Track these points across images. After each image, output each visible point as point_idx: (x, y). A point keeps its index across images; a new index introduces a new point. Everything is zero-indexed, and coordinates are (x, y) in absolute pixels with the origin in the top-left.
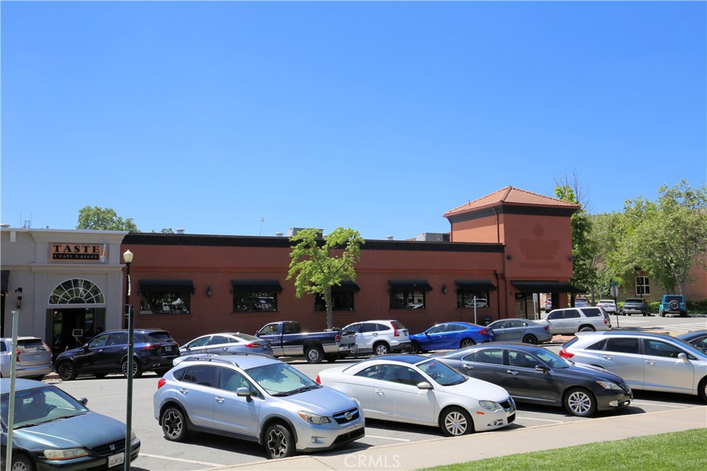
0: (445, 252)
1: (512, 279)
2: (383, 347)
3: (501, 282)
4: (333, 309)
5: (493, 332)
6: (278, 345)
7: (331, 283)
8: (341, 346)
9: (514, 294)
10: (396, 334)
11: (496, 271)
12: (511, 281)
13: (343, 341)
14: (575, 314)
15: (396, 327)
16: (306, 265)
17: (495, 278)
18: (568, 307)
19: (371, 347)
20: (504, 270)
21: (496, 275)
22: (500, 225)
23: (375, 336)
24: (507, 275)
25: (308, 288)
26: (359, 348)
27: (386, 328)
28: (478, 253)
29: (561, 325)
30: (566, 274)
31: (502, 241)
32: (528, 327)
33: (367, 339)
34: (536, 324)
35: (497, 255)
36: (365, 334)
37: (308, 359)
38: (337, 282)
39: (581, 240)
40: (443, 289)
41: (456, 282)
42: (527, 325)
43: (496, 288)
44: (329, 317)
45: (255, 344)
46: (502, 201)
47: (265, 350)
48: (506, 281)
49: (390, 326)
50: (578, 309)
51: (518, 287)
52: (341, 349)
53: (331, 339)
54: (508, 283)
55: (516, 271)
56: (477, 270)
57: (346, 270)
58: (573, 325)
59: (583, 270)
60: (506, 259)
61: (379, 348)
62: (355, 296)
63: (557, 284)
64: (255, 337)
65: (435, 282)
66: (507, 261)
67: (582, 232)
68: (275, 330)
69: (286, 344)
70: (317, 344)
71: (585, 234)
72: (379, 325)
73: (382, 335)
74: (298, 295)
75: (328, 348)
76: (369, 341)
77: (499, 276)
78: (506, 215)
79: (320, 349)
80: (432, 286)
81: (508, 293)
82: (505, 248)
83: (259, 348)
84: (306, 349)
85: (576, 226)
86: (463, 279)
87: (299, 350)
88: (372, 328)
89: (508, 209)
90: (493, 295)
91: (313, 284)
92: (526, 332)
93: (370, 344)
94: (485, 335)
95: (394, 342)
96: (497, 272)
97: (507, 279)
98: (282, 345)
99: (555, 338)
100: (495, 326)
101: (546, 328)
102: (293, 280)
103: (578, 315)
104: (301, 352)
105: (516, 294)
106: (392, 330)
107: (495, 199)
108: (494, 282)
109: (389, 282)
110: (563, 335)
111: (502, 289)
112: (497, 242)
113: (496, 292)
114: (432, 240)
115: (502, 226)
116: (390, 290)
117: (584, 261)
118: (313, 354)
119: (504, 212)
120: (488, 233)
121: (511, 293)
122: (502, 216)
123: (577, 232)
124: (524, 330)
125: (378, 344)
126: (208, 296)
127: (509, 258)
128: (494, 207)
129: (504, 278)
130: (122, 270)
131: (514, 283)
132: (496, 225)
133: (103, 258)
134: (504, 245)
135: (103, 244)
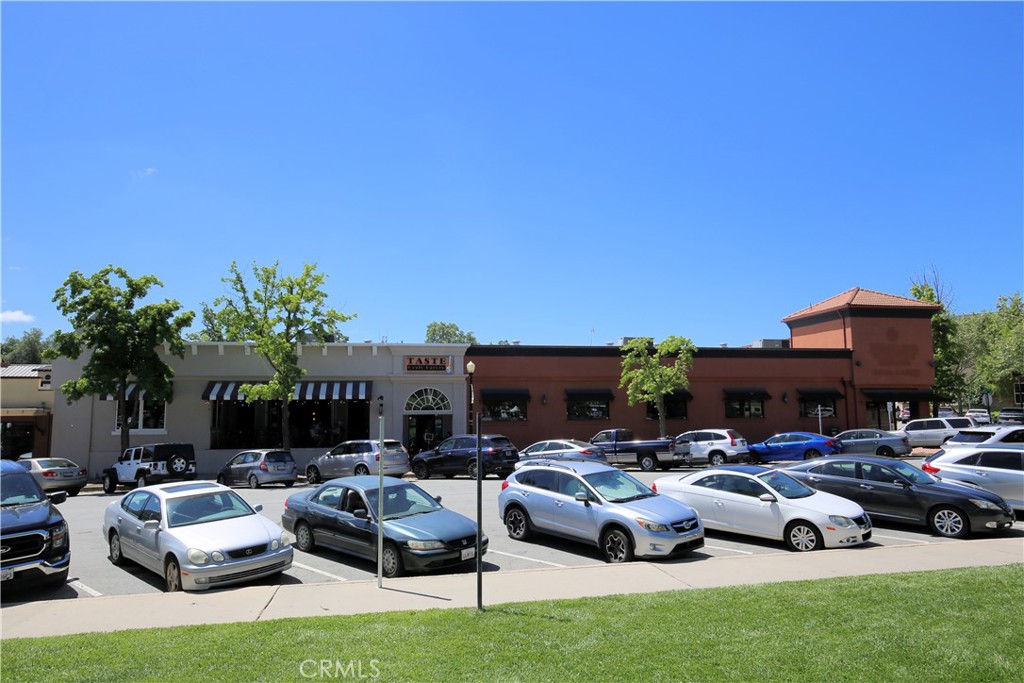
0: (786, 359)
1: (862, 387)
2: (719, 457)
3: (850, 390)
4: (666, 418)
5: (842, 444)
6: (611, 452)
7: (663, 392)
8: (676, 454)
9: (864, 403)
10: (733, 444)
11: (843, 378)
12: (861, 390)
13: (677, 450)
14: (939, 425)
15: (733, 437)
16: (638, 374)
17: (842, 386)
18: (930, 417)
19: (707, 456)
20: (853, 377)
21: (844, 382)
22: (847, 329)
23: (711, 446)
24: (856, 382)
25: (640, 396)
26: (694, 456)
27: (722, 437)
29: (922, 436)
30: (927, 380)
31: (850, 346)
32: (883, 438)
33: (704, 448)
34: (891, 435)
35: (844, 362)
36: (700, 443)
37: (642, 467)
38: (669, 390)
39: (944, 343)
40: (783, 398)
41: (797, 390)
42: (881, 436)
43: (844, 397)
44: (662, 426)
45: (589, 450)
46: (848, 304)
47: (599, 457)
48: (854, 389)
49: (727, 435)
50: (943, 419)
52: (676, 458)
53: (665, 448)
54: (857, 391)
55: (864, 378)
56: (820, 376)
57: (678, 378)
58: (937, 436)
59: (947, 376)
61: (715, 458)
62: (688, 403)
63: (916, 391)
64: (589, 443)
65: (774, 389)
66: (855, 367)
67: (945, 334)
68: (608, 437)
69: (620, 452)
70: (650, 452)
71: (949, 336)
72: (714, 434)
73: (718, 445)
74: (630, 403)
75: (662, 457)
76: (704, 450)
79: (654, 458)
80: (770, 393)
81: (858, 402)
82: (854, 354)
83: (595, 455)
84: (640, 457)
85: (938, 328)
86: (805, 386)
87: (633, 458)
88: (707, 437)
89: (854, 313)
90: (840, 404)
91: (644, 393)
92: (880, 444)
93: (705, 454)
94: (832, 446)
95: (731, 452)
96: (845, 379)
97: (856, 387)
98: (616, 452)
99: (915, 451)
100: (843, 437)
101: (904, 440)
102: (625, 388)
103: (943, 426)
104: (635, 460)
105: (867, 403)
106: (729, 440)
107: (840, 301)
108: (841, 390)
109: (724, 391)
110: (924, 447)
111: (850, 398)
112: (843, 347)
113: (843, 400)
114: (770, 346)
115: (849, 330)
116: (725, 399)
117: (949, 366)
118: (647, 462)
119: (851, 316)
120: (834, 338)
121: (861, 402)
122: (848, 320)
123: (939, 335)
124: (878, 441)
125: (714, 453)
126: (544, 404)
127: (858, 364)
128: (839, 310)
129: (852, 386)
130: (466, 380)
131: (865, 391)
132: (842, 329)
133: (449, 369)
134: (852, 351)
135: (449, 356)
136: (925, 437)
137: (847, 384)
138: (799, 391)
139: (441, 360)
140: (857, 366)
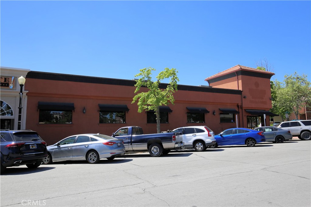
1: (246, 109)
2: (200, 144)
3: (240, 110)
6: (128, 143)
7: (160, 104)
8: (176, 143)
10: (209, 135)
11: (238, 104)
12: (245, 110)
13: (177, 141)
14: (297, 124)
15: (209, 131)
16: (143, 95)
17: (237, 108)
19: (192, 144)
20: (242, 104)
21: (238, 106)
22: (239, 81)
23: (195, 136)
24: (244, 106)
25: (146, 107)
26: (185, 144)
27: (202, 131)
28: (230, 94)
30: (269, 106)
31: (241, 89)
33: (189, 138)
35: (239, 96)
36: (187, 135)
37: (151, 152)
38: (164, 103)
41: (219, 109)
43: (239, 113)
45: (111, 142)
46: (241, 68)
47: (119, 147)
48: (242, 109)
49: (204, 129)
52: (177, 146)
53: (169, 139)
54: (243, 110)
55: (248, 104)
56: (229, 102)
57: (168, 97)
58: (297, 130)
60: (243, 98)
61: (197, 145)
62: (169, 115)
64: (112, 137)
66: (243, 99)
68: (126, 132)
69: (135, 142)
70: (158, 142)
72: (196, 129)
73: (199, 136)
74: (139, 111)
75: (166, 145)
76: (190, 139)
77: (239, 107)
78: (243, 76)
79: (160, 146)
80: (208, 110)
82: (242, 92)
83: (114, 146)
84: (150, 146)
86: (223, 108)
87: (144, 147)
88: (192, 131)
89: (244, 73)
91: (148, 105)
92: (277, 134)
93: (191, 142)
94: (261, 135)
95: (208, 140)
96: (239, 105)
97: (243, 108)
98: (131, 143)
101: (289, 132)
102: (137, 101)
103: (300, 125)
104: (146, 148)
106: (206, 132)
109: (186, 108)
111: (241, 114)
112: (237, 89)
115: (240, 82)
116: (187, 112)
118: (155, 149)
119: (242, 74)
120: (233, 85)
121: (245, 116)
122: (240, 76)
125: (196, 142)
126: (84, 113)
127: (244, 97)
128: (236, 72)
129: (242, 108)
130: (26, 95)
131: (247, 110)
132: (237, 81)
133: (11, 86)
134: (242, 91)
135: (12, 77)
139: (5, 79)
140: (244, 98)
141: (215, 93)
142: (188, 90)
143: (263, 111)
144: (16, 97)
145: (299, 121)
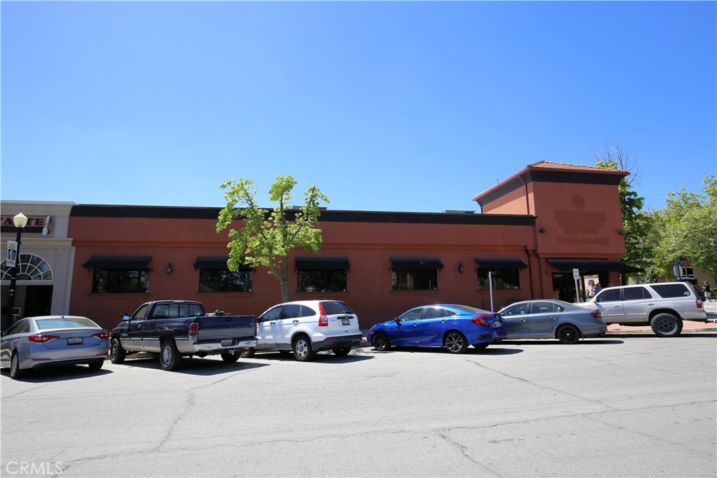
1: (546, 256)
3: (534, 260)
5: (501, 320)
9: (550, 273)
11: (526, 246)
12: (546, 259)
14: (642, 294)
17: (526, 256)
19: (290, 341)
20: (536, 245)
21: (527, 251)
22: (529, 195)
24: (540, 251)
28: (503, 226)
30: (615, 250)
31: (532, 213)
32: (564, 313)
34: (578, 308)
35: (527, 229)
39: (630, 215)
40: (460, 268)
41: (475, 259)
42: (562, 309)
43: (528, 267)
46: (530, 167)
48: (539, 259)
51: (555, 265)
54: (542, 261)
55: (549, 246)
56: (502, 245)
58: (640, 309)
59: (635, 248)
60: (538, 233)
62: (348, 275)
63: (605, 261)
65: (449, 259)
66: (539, 235)
67: (631, 207)
71: (635, 209)
78: (536, 183)
79: (174, 347)
81: (543, 273)
82: (537, 220)
84: (162, 344)
85: (624, 202)
86: (486, 256)
89: (537, 176)
90: (523, 276)
92: (561, 321)
94: (482, 324)
96: (528, 248)
97: (540, 256)
101: (595, 315)
103: (648, 296)
105: (553, 274)
108: (525, 260)
109: (391, 259)
111: (535, 268)
112: (526, 214)
113: (527, 271)
115: (531, 196)
116: (392, 268)
117: (636, 239)
119: (533, 180)
120: (518, 206)
121: (547, 273)
122: (530, 185)
123: (625, 208)
124: (558, 317)
126: (168, 273)
127: (541, 231)
128: (521, 176)
129: (537, 255)
130: (73, 245)
131: (551, 261)
132: (525, 196)
133: (45, 231)
134: (536, 217)
135: (47, 216)
136: (623, 310)
137: (531, 253)
138: (477, 261)
139: (37, 220)
140: (541, 234)
141: (461, 225)
142: (392, 222)
143: (600, 261)
144: (57, 249)
145: (647, 286)
